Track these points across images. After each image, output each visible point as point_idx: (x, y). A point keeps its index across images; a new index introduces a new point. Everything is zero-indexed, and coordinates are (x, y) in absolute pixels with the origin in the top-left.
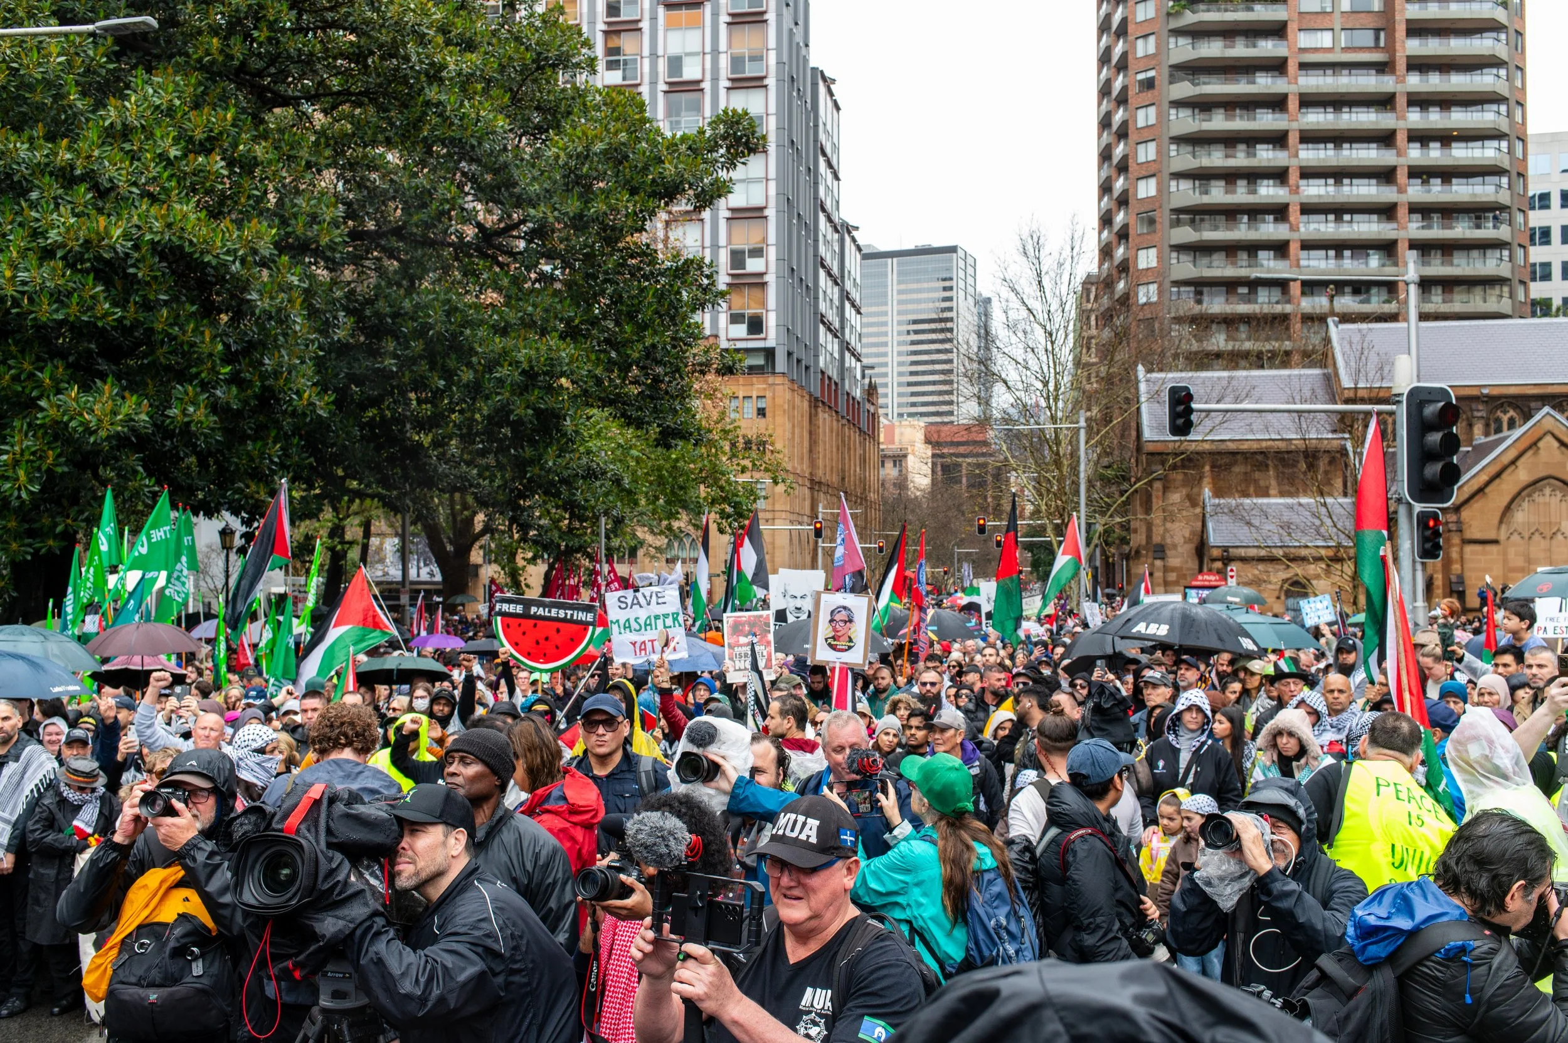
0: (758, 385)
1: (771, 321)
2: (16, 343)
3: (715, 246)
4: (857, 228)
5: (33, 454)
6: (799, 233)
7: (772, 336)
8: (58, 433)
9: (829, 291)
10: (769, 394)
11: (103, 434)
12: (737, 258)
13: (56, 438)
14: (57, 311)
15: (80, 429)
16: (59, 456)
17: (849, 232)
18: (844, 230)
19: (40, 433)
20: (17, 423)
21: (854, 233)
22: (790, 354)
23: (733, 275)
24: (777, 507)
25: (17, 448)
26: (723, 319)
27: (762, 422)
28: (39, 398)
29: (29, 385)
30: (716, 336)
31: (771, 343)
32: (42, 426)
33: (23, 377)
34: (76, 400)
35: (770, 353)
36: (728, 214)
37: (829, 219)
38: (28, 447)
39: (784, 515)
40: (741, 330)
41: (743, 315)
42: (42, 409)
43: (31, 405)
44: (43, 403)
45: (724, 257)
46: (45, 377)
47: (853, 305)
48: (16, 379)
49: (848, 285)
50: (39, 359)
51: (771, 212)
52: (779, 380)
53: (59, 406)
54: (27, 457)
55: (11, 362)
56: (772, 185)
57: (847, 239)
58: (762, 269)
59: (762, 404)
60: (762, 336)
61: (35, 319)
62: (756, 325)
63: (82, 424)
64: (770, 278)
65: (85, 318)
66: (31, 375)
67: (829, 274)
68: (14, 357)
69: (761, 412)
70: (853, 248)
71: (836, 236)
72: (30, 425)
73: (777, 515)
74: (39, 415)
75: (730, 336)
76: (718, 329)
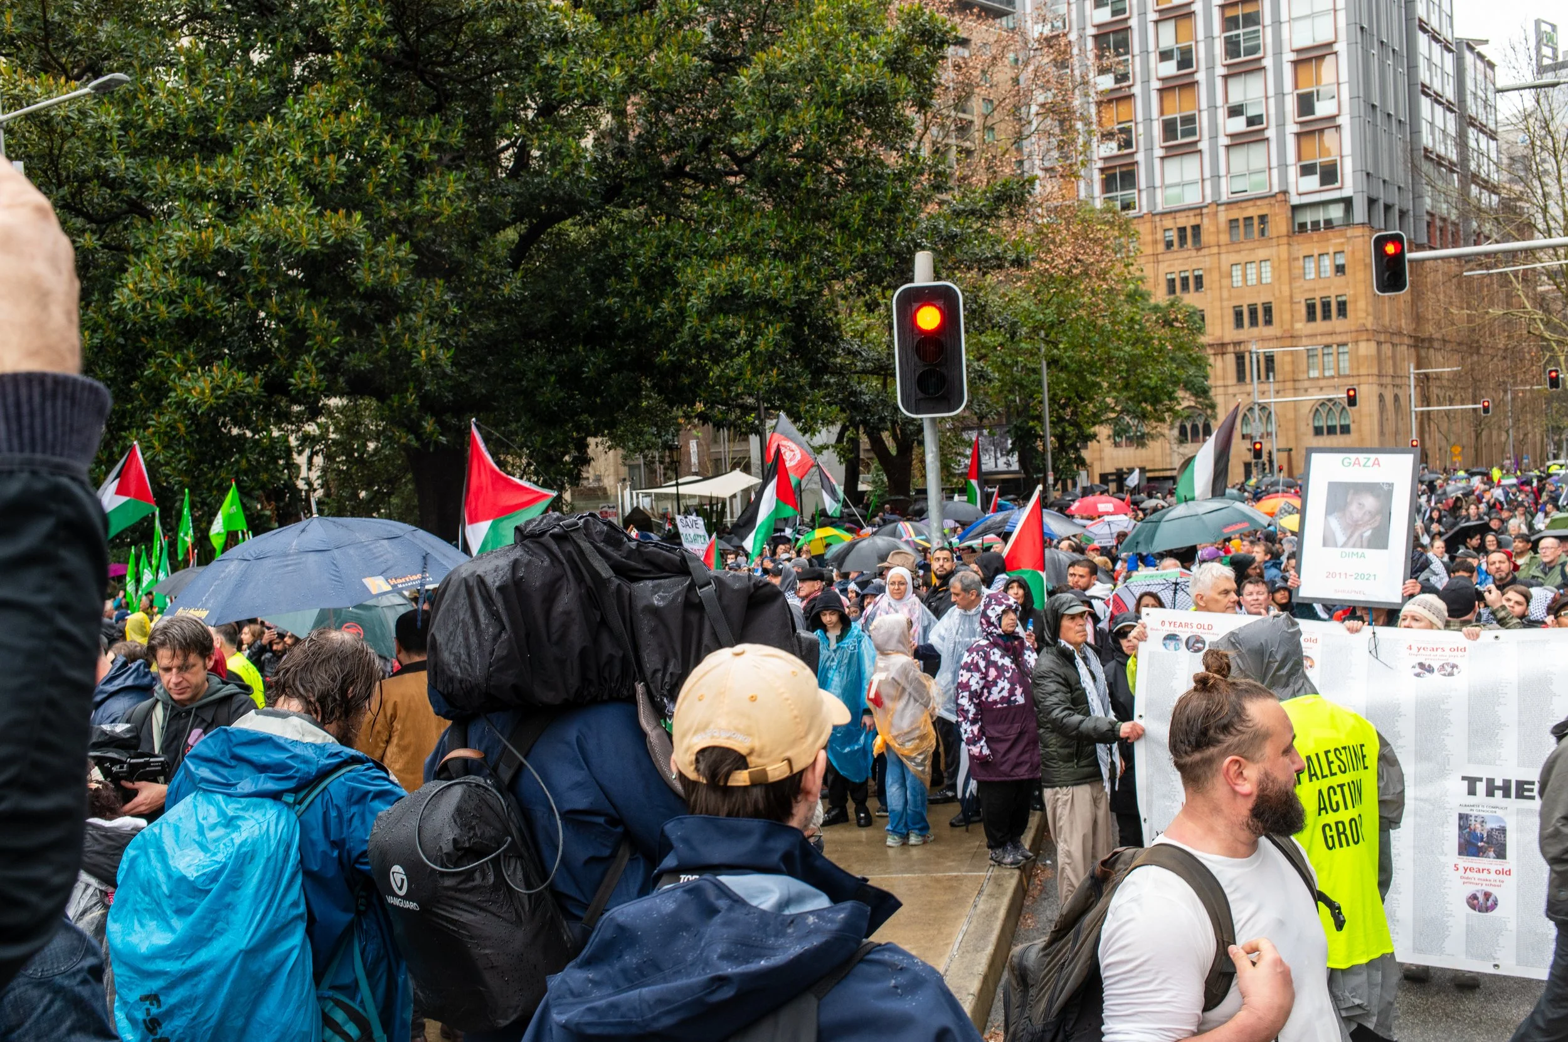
0: (1335, 241)
1: (1348, 170)
3: (1280, 95)
4: (1486, 42)
5: (169, 426)
6: (1382, 64)
7: (1349, 184)
9: (1439, 122)
10: (1347, 249)
12: (1306, 104)
14: (173, 311)
17: (1471, 48)
18: (1460, 49)
21: (1479, 48)
22: (1372, 202)
23: (1301, 123)
24: (1363, 371)
26: (1293, 172)
27: (1340, 280)
29: (171, 369)
30: (1285, 192)
31: (1347, 192)
35: (1348, 202)
36: (1293, 57)
37: (1435, 37)
39: (1370, 379)
40: (1312, 182)
41: (1314, 166)
45: (1291, 104)
47: (1482, 128)
49: (1473, 108)
51: (1341, 47)
52: (1358, 231)
54: (163, 429)
56: (1342, 17)
57: (1469, 57)
58: (1334, 112)
59: (1340, 260)
60: (1337, 185)
62: (1329, 175)
64: (1344, 120)
65: (198, 313)
66: (170, 362)
67: (1437, 99)
69: (1340, 269)
70: (1480, 65)
71: (1449, 58)
73: (1363, 379)
75: (1301, 190)
76: (1287, 184)
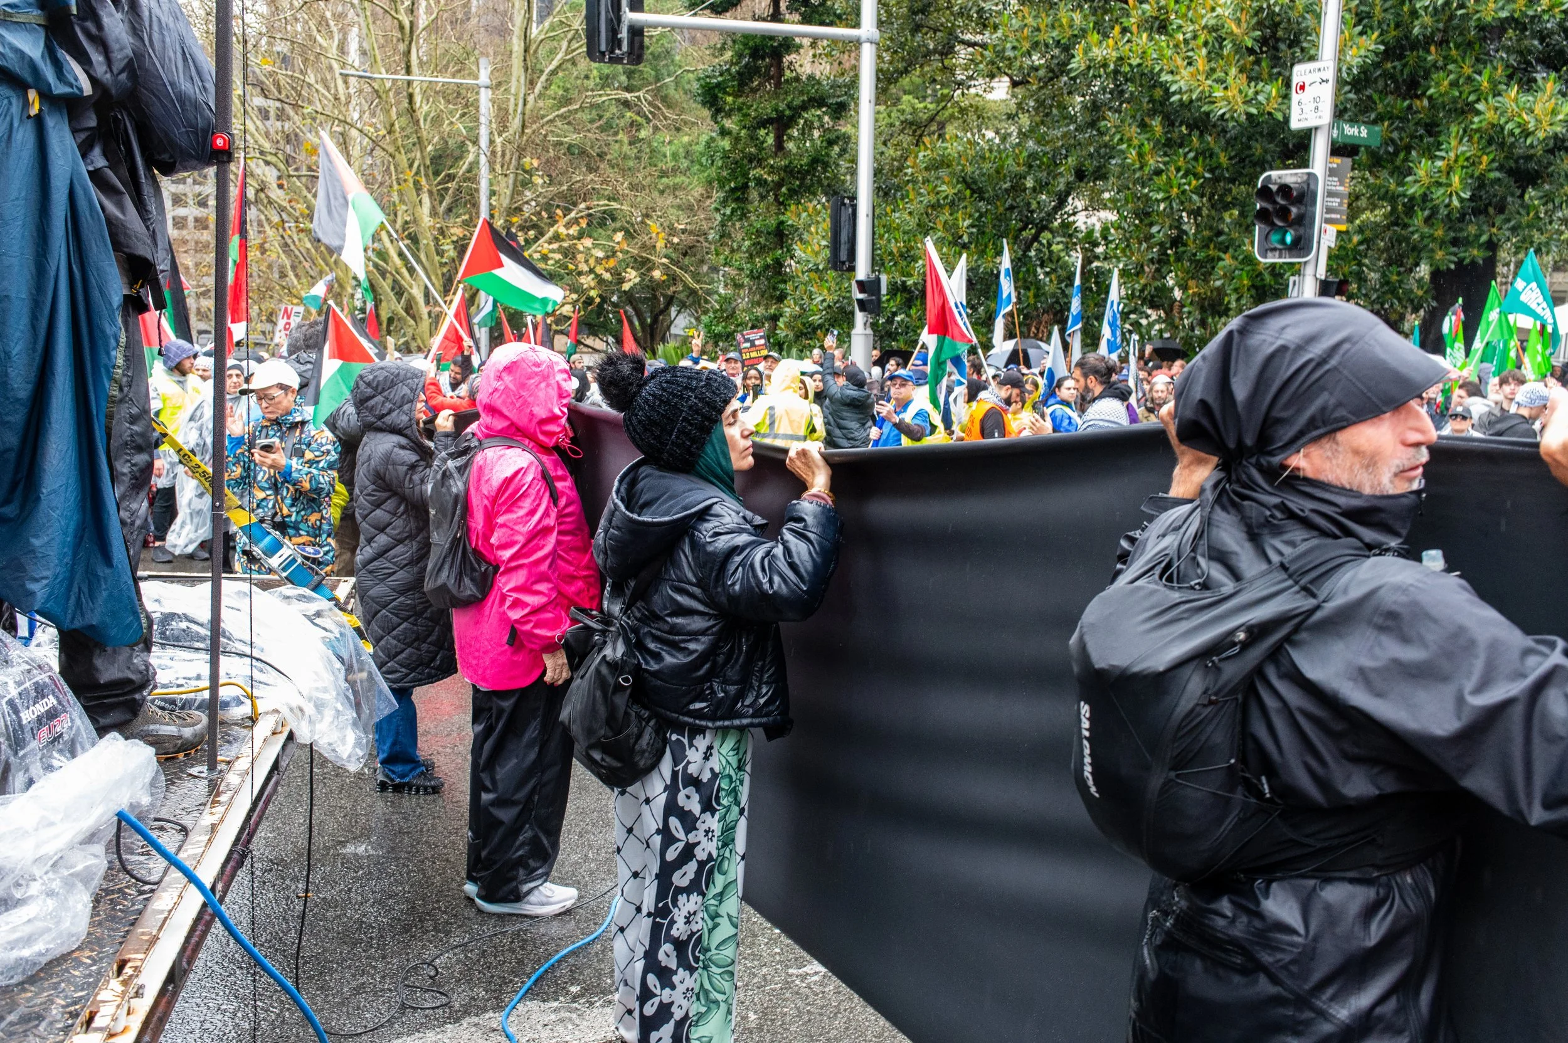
2: (1457, 47)
5: (1467, 159)
8: (1494, 137)
11: (1541, 135)
13: (1490, 142)
14: (1502, 8)
15: (1517, 131)
16: (1493, 161)
19: (1476, 137)
20: (1454, 129)
25: (1452, 155)
28: (1478, 100)
29: (1467, 89)
32: (1477, 131)
33: (1461, 81)
34: (1516, 100)
38: (1463, 153)
42: (1478, 113)
43: (1468, 109)
44: (1480, 106)
46: (1484, 81)
48: (1454, 84)
50: (1478, 60)
53: (1496, 109)
54: (1461, 162)
55: (1451, 67)
61: (1479, 19)
63: (1519, 125)
65: (1531, 13)
66: (1469, 79)
68: (1455, 62)
72: (1465, 131)
74: (1476, 119)
